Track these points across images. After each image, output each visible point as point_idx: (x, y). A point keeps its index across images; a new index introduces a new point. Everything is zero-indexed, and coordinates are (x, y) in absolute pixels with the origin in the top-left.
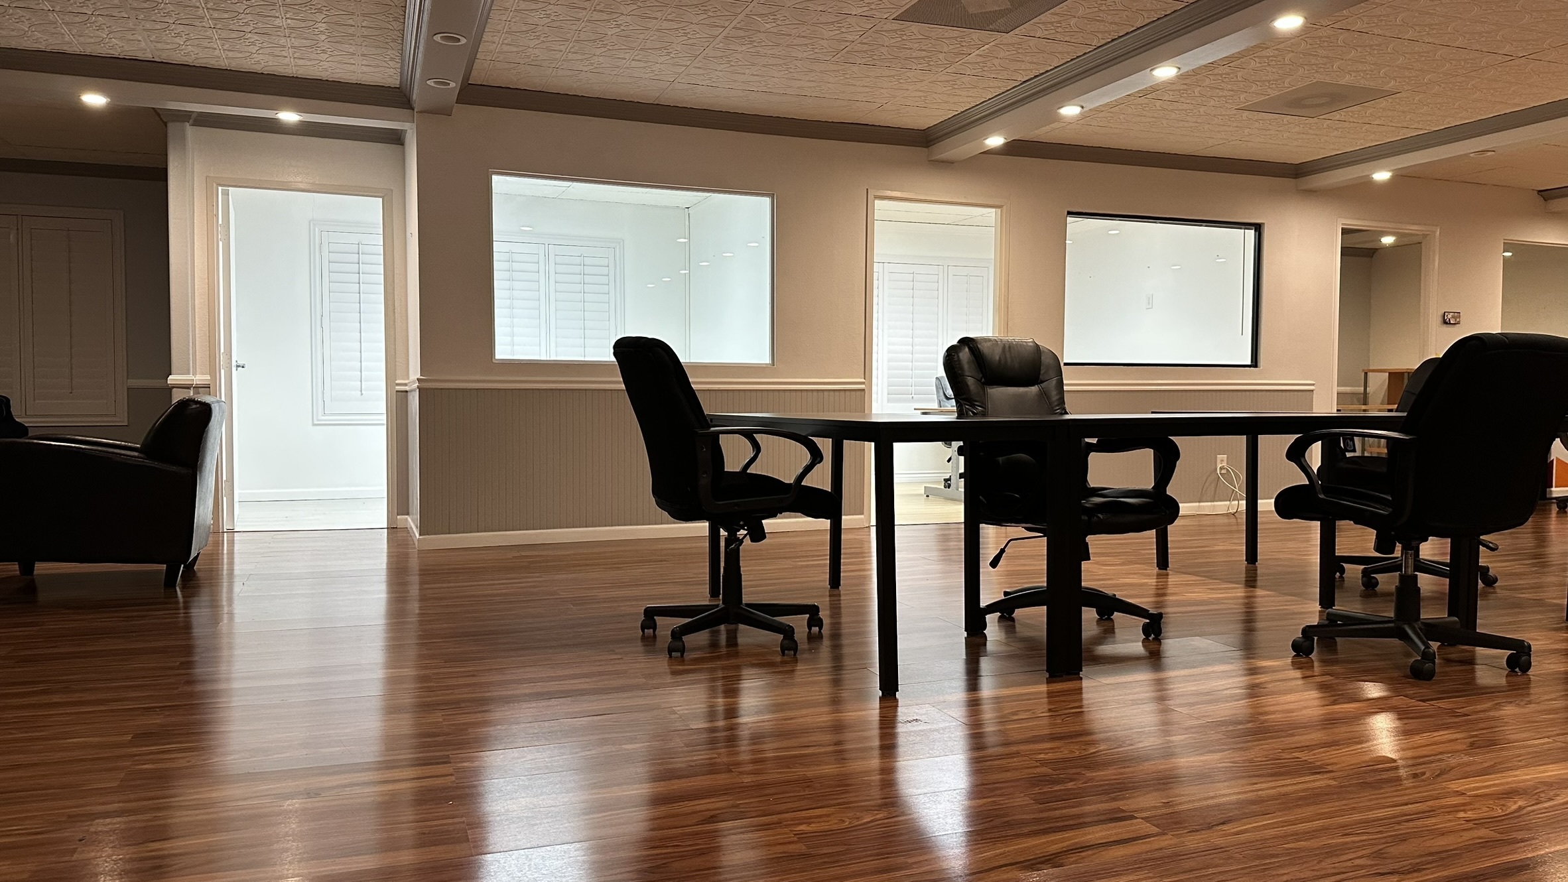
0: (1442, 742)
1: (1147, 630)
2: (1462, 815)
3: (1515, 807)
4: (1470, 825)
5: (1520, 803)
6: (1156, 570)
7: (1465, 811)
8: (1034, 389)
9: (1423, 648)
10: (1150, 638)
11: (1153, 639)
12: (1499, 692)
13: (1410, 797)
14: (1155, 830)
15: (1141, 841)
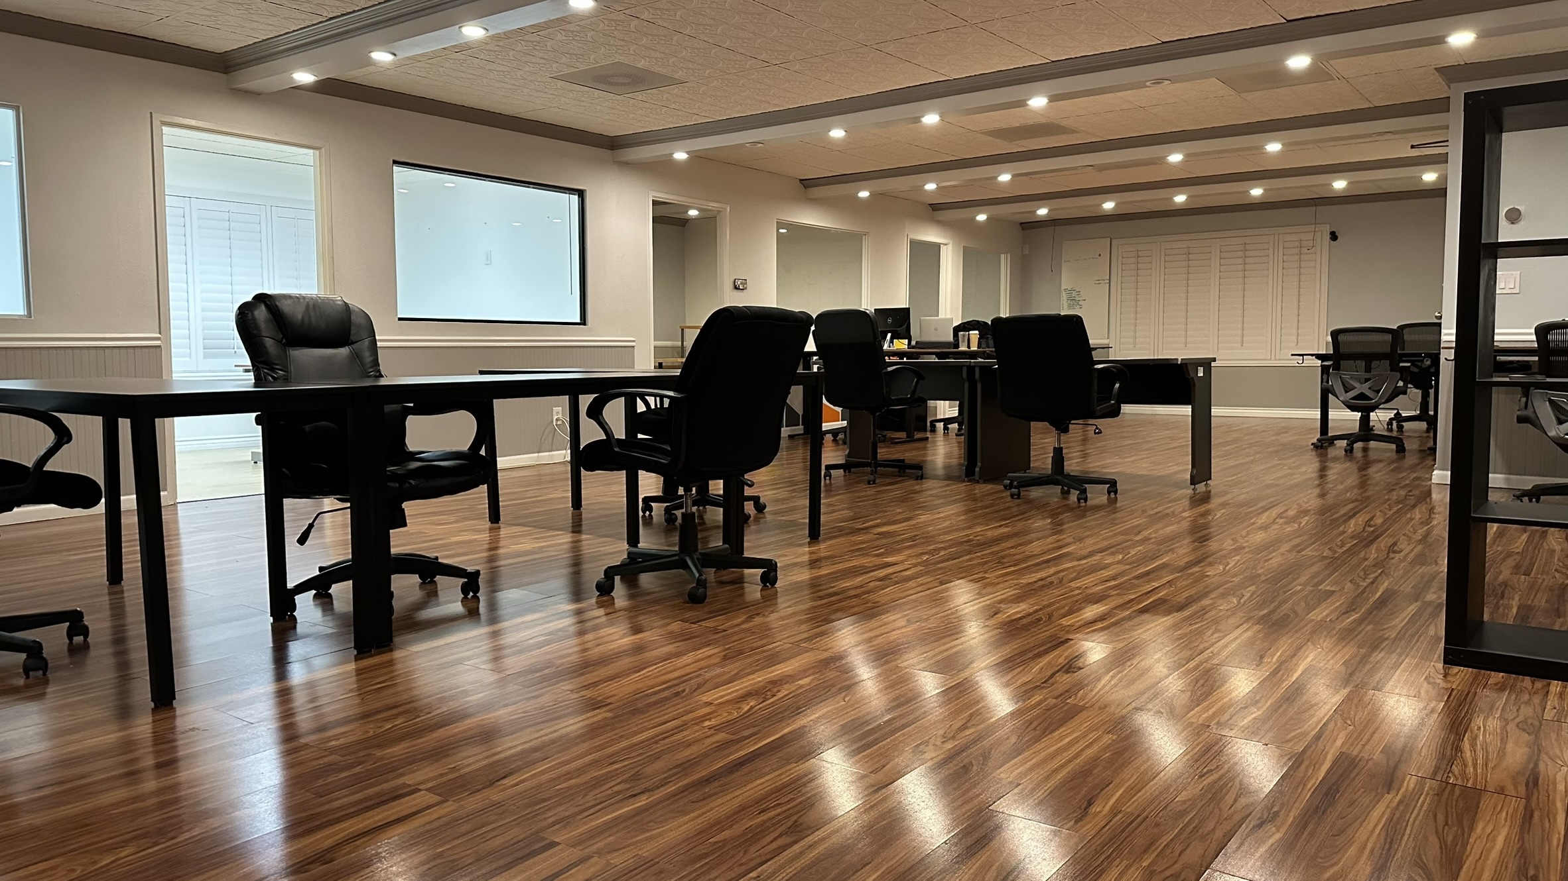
0: (702, 659)
1: (465, 589)
2: (707, 723)
3: (747, 708)
4: (712, 731)
5: (752, 704)
6: (488, 524)
7: (710, 719)
8: (344, 351)
9: (697, 575)
10: (469, 597)
11: (472, 596)
12: (752, 606)
13: (670, 715)
14: (438, 799)
15: (420, 815)
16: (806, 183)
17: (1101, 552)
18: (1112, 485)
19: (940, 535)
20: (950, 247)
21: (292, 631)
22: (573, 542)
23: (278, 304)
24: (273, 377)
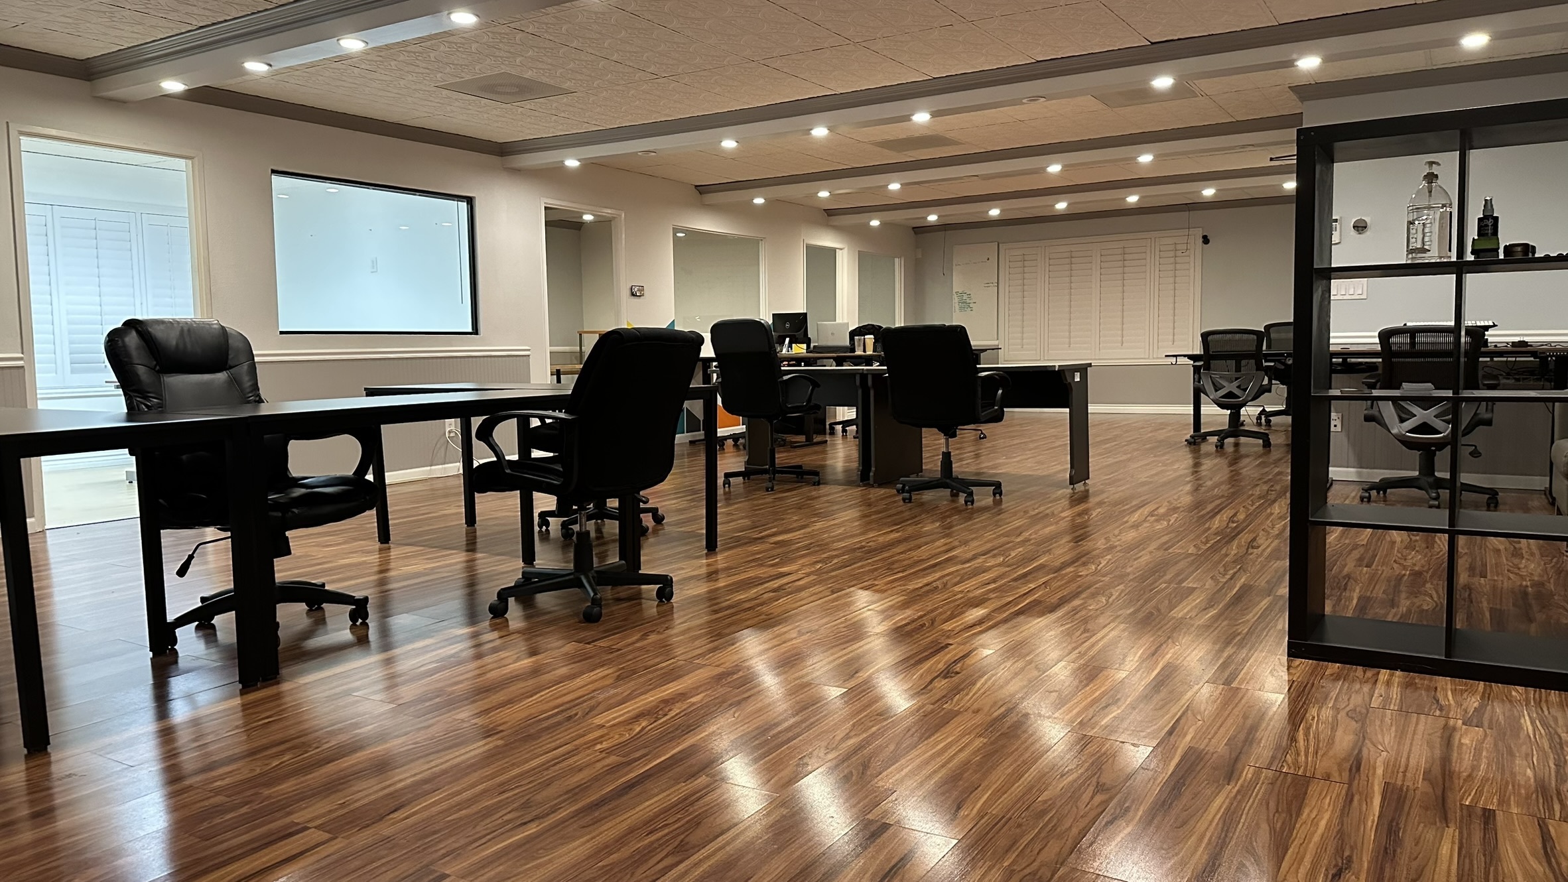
0: (596, 681)
1: (353, 616)
2: (599, 747)
3: (638, 729)
4: (604, 755)
5: (644, 724)
6: (378, 545)
7: (601, 743)
8: (222, 376)
9: (592, 594)
10: (358, 623)
11: (361, 623)
12: (648, 623)
13: (562, 740)
14: (327, 836)
15: (309, 853)
16: (702, 190)
17: (984, 555)
18: (997, 487)
19: (834, 542)
20: (845, 251)
21: (174, 666)
22: (468, 561)
23: (150, 330)
24: (147, 406)
